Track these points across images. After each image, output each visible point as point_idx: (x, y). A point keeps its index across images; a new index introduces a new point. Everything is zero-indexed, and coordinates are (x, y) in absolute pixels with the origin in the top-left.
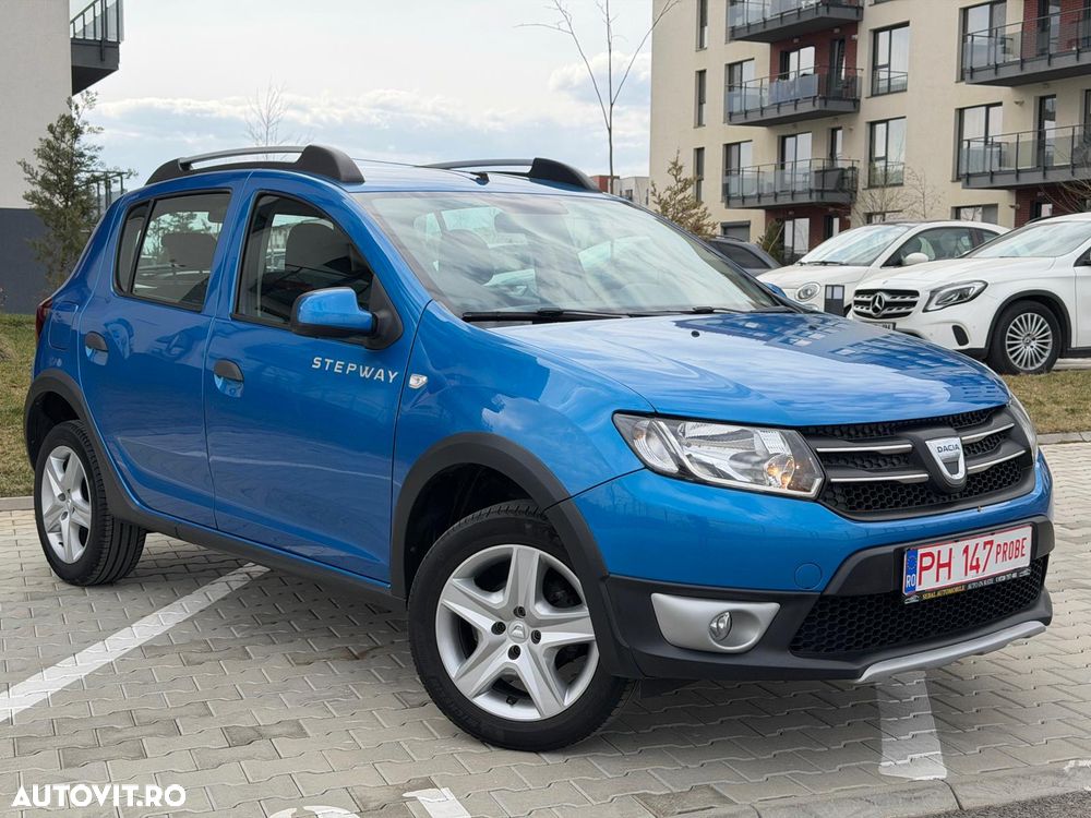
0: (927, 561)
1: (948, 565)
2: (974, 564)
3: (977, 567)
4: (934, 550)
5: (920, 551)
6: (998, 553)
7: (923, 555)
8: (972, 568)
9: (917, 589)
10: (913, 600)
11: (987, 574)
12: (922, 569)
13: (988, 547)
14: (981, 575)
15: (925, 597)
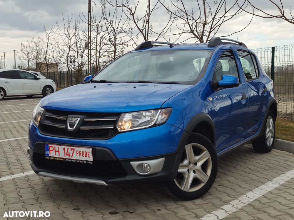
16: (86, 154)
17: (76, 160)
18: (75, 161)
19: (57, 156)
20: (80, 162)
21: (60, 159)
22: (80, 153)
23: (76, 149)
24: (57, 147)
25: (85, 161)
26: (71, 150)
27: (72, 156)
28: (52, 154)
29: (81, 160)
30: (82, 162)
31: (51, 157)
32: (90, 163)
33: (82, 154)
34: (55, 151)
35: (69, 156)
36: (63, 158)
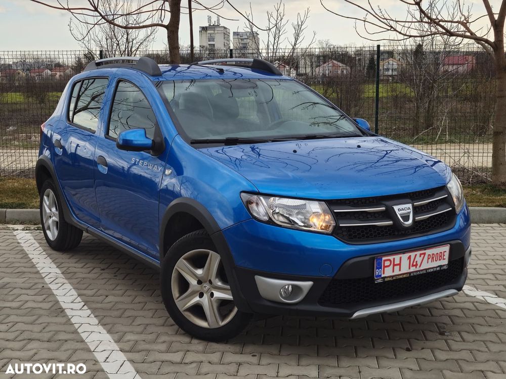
0: (387, 263)
1: (400, 265)
2: (415, 264)
3: (416, 265)
4: (391, 258)
5: (384, 259)
6: (428, 259)
7: (385, 261)
8: (413, 266)
9: (383, 276)
10: (380, 281)
11: (422, 268)
12: (385, 267)
13: (422, 256)
14: (418, 269)
15: (386, 280)
16: (440, 256)
17: (426, 270)
18: (425, 272)
19: (397, 272)
20: (432, 270)
21: (401, 277)
22: (432, 258)
23: (429, 252)
24: (397, 257)
25: (439, 266)
26: (420, 256)
27: (420, 266)
28: (388, 272)
29: (433, 268)
30: (435, 269)
31: (386, 277)
32: (445, 267)
33: (434, 259)
34: (394, 265)
35: (416, 267)
36: (407, 273)
